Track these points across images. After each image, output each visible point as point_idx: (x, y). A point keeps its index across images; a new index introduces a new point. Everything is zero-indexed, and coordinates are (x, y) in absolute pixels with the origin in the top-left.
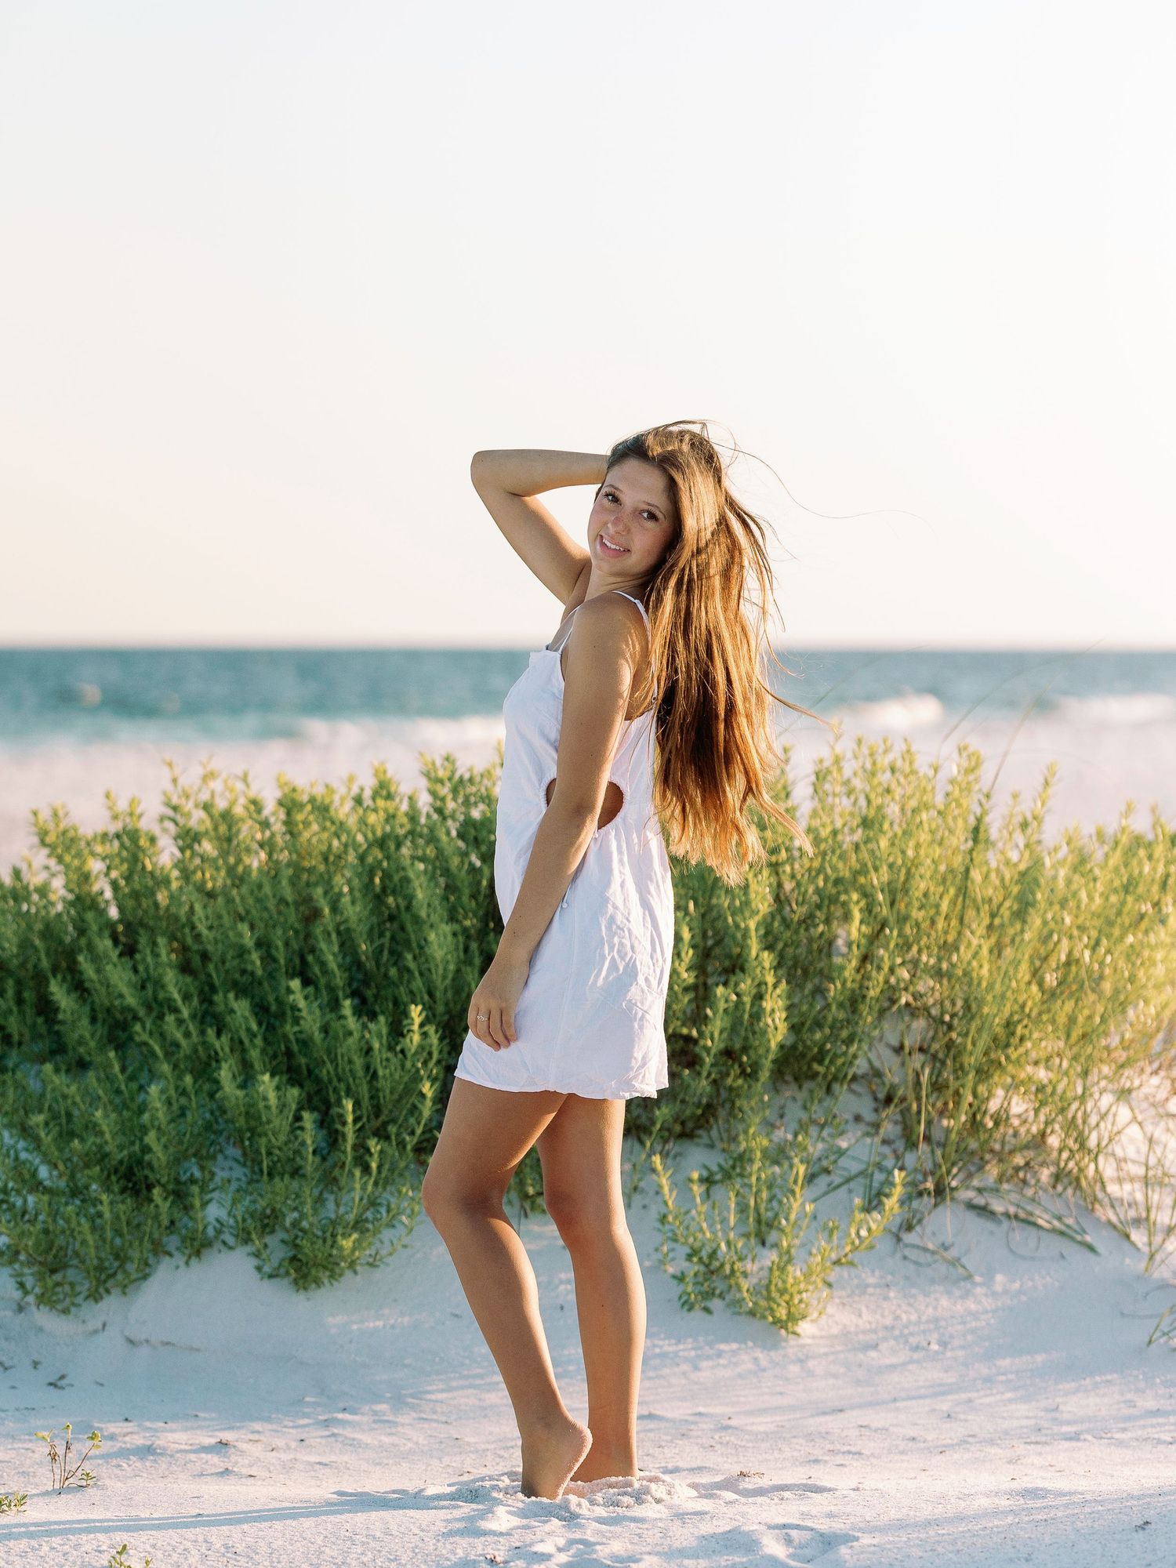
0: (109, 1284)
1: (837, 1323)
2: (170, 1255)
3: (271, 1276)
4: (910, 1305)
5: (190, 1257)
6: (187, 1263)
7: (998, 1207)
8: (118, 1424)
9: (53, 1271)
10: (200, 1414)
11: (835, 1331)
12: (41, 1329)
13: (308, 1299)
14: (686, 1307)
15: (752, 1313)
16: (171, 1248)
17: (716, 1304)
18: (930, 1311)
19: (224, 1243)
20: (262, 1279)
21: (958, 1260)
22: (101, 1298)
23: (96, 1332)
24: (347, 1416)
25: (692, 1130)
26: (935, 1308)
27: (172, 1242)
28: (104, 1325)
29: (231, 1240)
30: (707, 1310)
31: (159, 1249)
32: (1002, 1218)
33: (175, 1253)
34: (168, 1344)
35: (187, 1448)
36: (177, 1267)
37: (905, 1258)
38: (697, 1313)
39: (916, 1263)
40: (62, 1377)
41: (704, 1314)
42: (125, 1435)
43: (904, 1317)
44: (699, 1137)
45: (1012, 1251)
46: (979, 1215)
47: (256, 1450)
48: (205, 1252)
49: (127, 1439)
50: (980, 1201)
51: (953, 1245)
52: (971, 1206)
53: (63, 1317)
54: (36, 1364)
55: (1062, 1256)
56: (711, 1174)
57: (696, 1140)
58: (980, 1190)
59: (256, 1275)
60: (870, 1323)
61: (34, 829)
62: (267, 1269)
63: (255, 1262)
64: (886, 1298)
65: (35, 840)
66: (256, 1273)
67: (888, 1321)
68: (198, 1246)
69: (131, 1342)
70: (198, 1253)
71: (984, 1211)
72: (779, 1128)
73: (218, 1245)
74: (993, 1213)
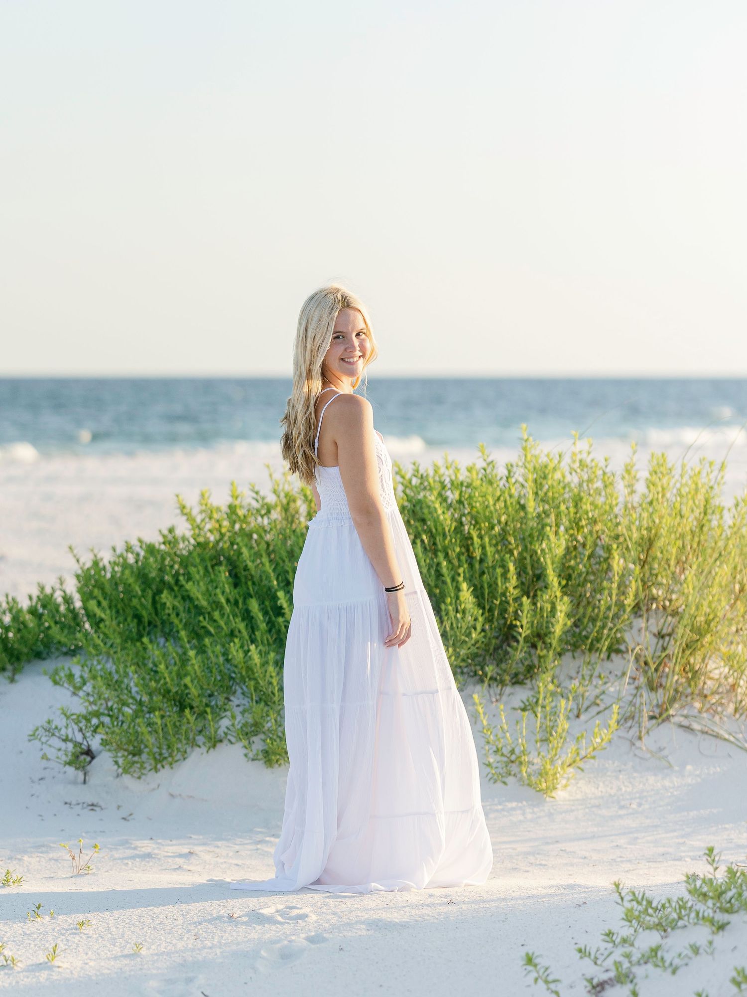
0: (164, 763)
1: (582, 792)
2: (199, 746)
3: (253, 760)
4: (630, 783)
5: (209, 749)
6: (207, 752)
7: (696, 726)
8: (146, 842)
9: (134, 755)
10: (192, 836)
11: (579, 796)
12: (127, 788)
13: (273, 773)
14: (492, 781)
15: (529, 785)
16: (201, 744)
17: (510, 780)
18: (641, 786)
19: (230, 741)
20: (248, 761)
21: (667, 757)
22: (159, 770)
23: (154, 789)
24: (272, 839)
25: (523, 680)
26: (644, 785)
27: (200, 739)
28: (159, 786)
29: (233, 740)
30: (505, 783)
31: (194, 744)
32: (699, 734)
33: (202, 746)
34: (191, 797)
35: (172, 855)
36: (202, 754)
37: (635, 755)
38: (499, 785)
39: (641, 758)
40: (131, 815)
41: (503, 785)
42: (143, 847)
43: (624, 789)
44: (525, 684)
45: (700, 752)
46: (684, 731)
47: (207, 857)
48: (218, 745)
49: (143, 849)
50: (685, 722)
51: (664, 748)
52: (681, 726)
53: (138, 780)
54: (119, 807)
55: (730, 756)
56: (526, 706)
57: (524, 686)
58: (686, 717)
59: (245, 759)
60: (602, 792)
61: (178, 505)
62: (251, 755)
63: (245, 751)
64: (617, 778)
65: (178, 511)
66: (244, 758)
67: (613, 792)
68: (215, 742)
69: (172, 795)
70: (214, 746)
71: (688, 728)
72: (575, 679)
73: (226, 742)
74: (692, 730)
